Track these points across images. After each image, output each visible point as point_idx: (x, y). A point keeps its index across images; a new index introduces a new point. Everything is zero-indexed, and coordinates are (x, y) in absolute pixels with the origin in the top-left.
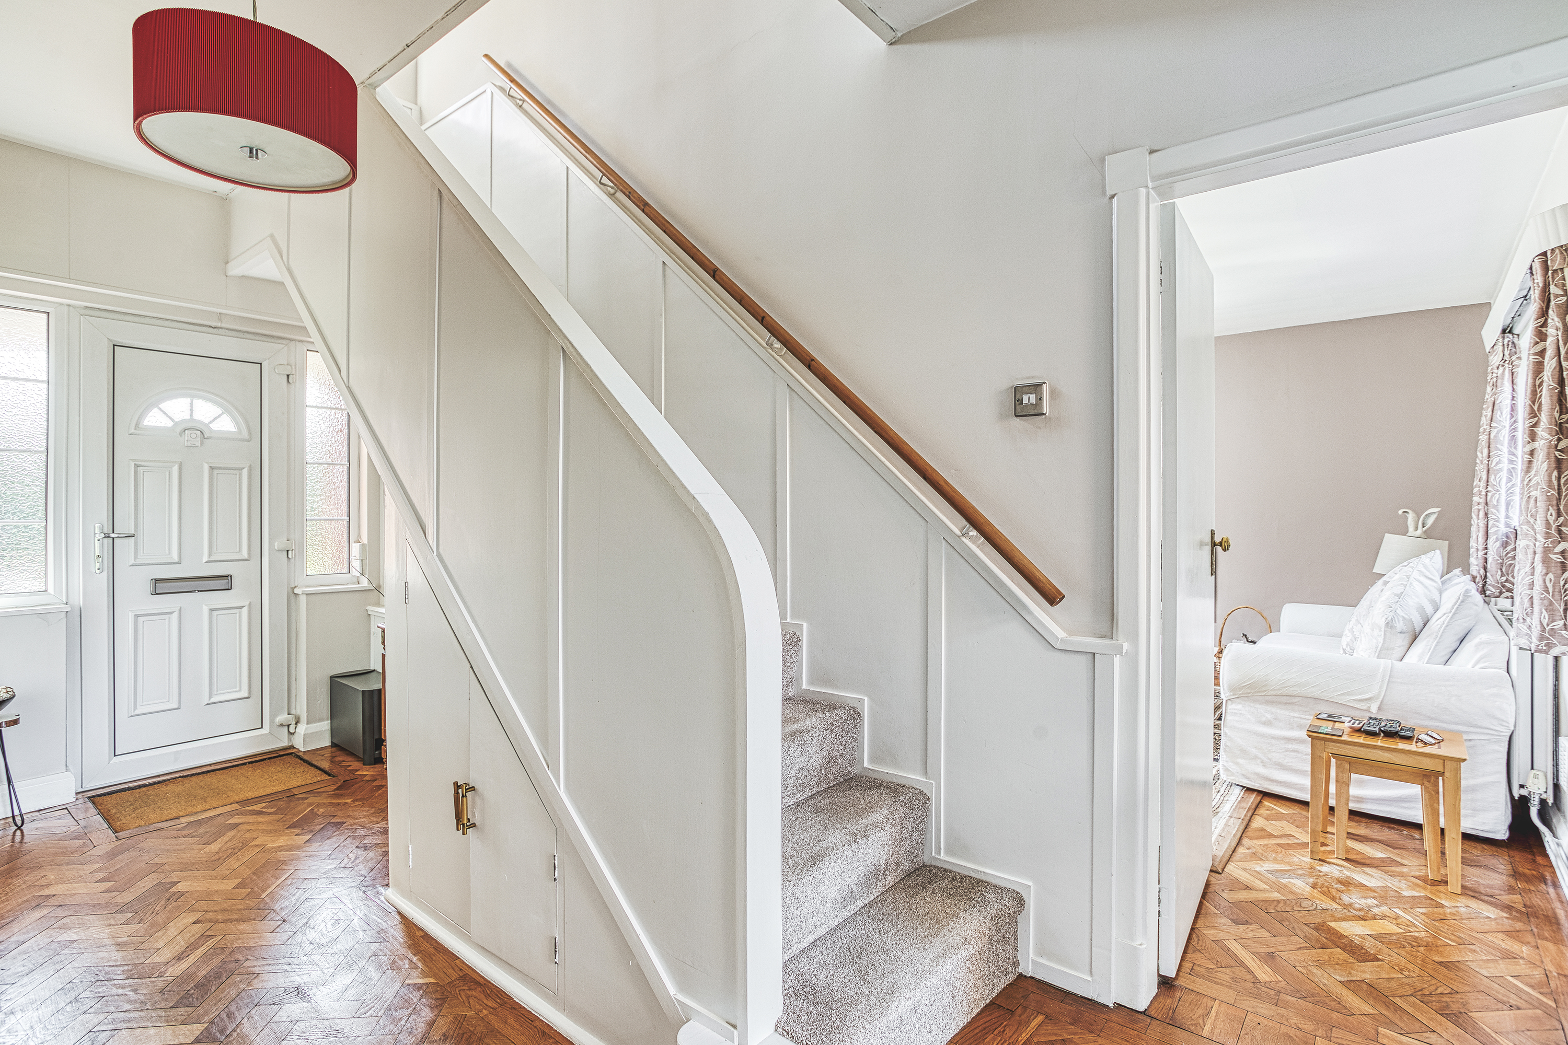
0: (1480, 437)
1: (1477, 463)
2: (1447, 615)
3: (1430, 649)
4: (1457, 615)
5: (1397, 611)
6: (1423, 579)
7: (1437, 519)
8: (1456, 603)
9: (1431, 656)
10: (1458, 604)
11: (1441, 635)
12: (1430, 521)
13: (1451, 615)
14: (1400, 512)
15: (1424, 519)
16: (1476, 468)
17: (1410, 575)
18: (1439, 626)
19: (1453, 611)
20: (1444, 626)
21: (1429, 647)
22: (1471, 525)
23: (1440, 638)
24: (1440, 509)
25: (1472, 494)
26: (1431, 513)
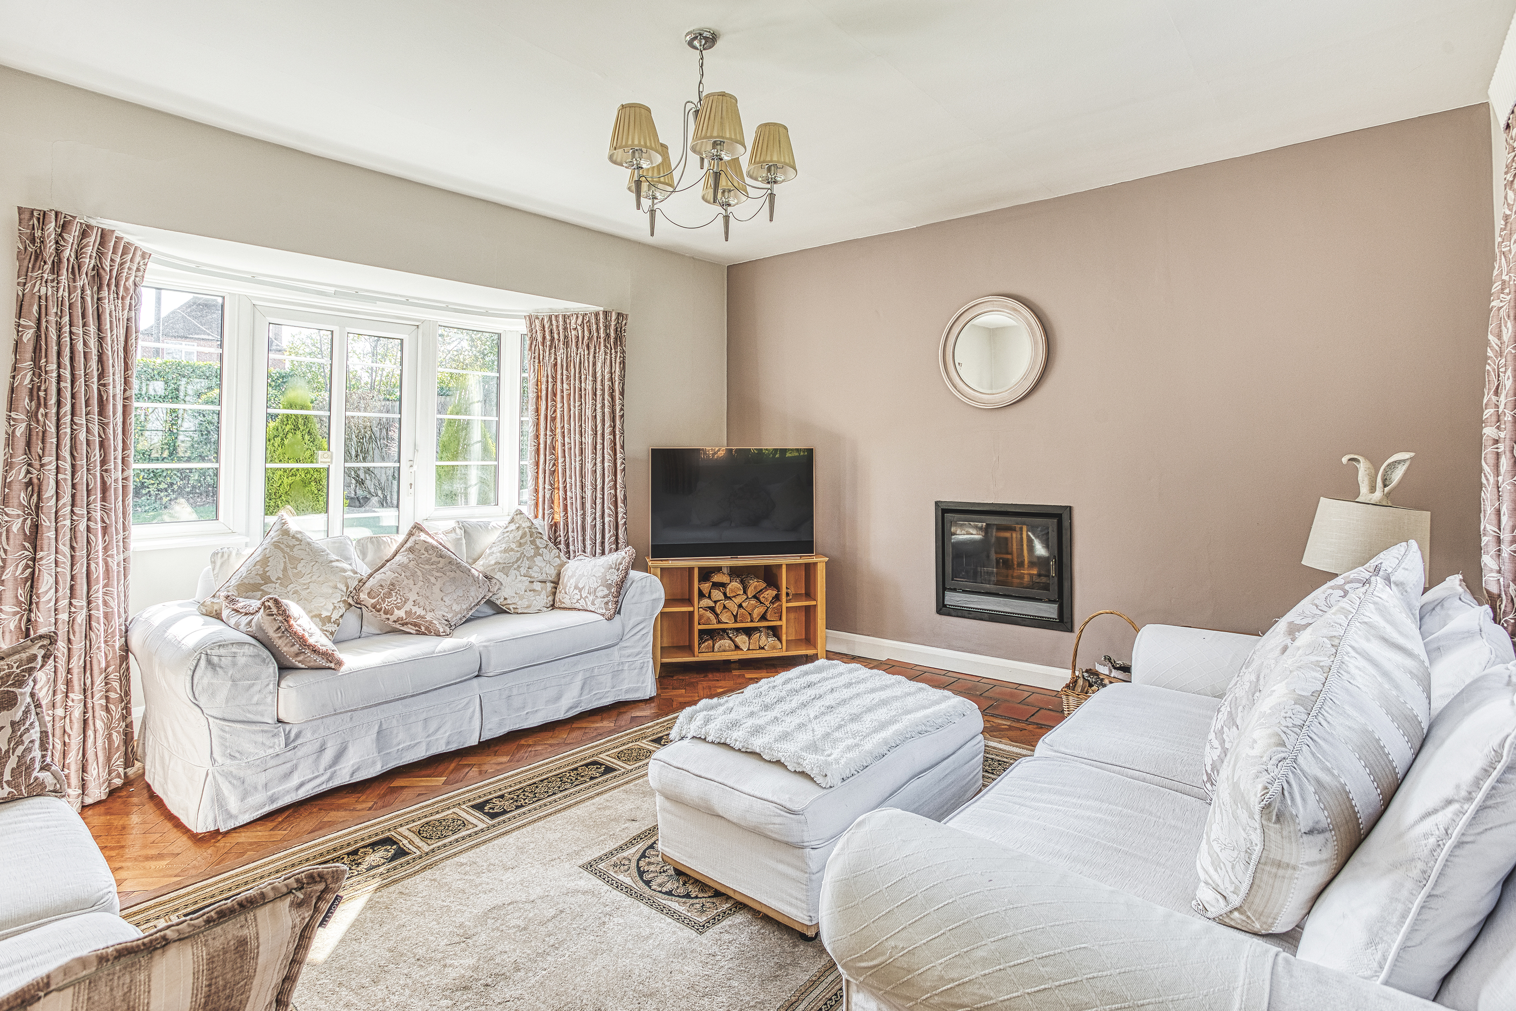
0: (1493, 304)
1: (1490, 358)
2: (1455, 807)
3: (1404, 917)
4: (1492, 813)
5: (1300, 760)
6: (1376, 649)
7: (1408, 469)
8: (1486, 772)
9: (1407, 938)
10: (1495, 774)
11: (1441, 874)
12: (1397, 475)
13: (1471, 808)
14: (1345, 460)
15: (1385, 471)
16: (1488, 367)
17: (1340, 638)
18: (1432, 840)
19: (1480, 796)
20: (1450, 843)
21: (1400, 907)
22: (1481, 485)
23: (1436, 883)
24: (1412, 454)
25: (1480, 423)
26: (1399, 462)
